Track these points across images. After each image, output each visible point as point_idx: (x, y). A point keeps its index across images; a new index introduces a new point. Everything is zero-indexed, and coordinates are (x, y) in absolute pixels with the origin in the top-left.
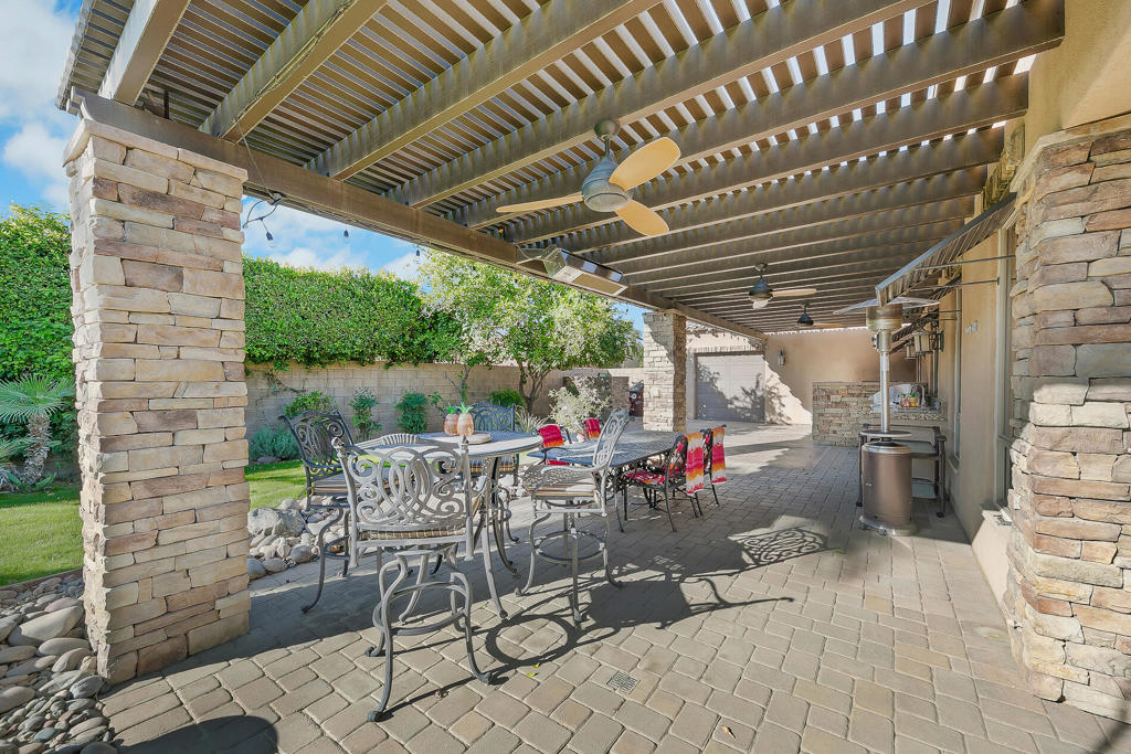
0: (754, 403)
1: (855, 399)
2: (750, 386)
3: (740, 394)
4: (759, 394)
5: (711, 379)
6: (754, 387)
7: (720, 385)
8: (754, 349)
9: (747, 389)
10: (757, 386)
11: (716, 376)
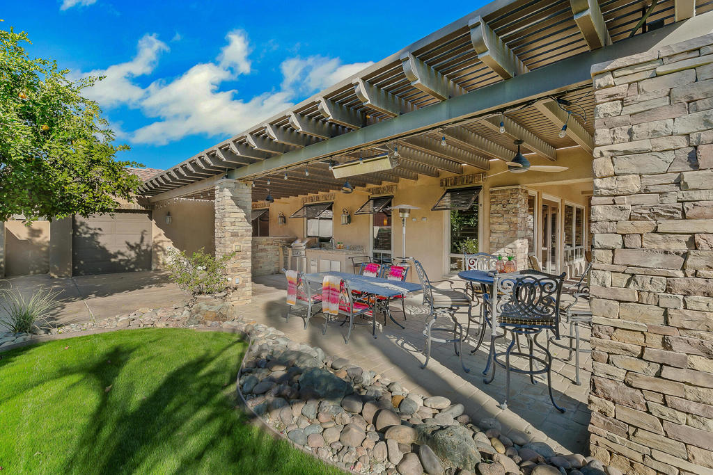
0: (139, 255)
1: (271, 247)
2: (135, 240)
3: (124, 249)
4: (144, 248)
5: (92, 235)
6: (138, 242)
7: (102, 240)
8: (144, 209)
9: (132, 243)
10: (142, 240)
11: (98, 231)
